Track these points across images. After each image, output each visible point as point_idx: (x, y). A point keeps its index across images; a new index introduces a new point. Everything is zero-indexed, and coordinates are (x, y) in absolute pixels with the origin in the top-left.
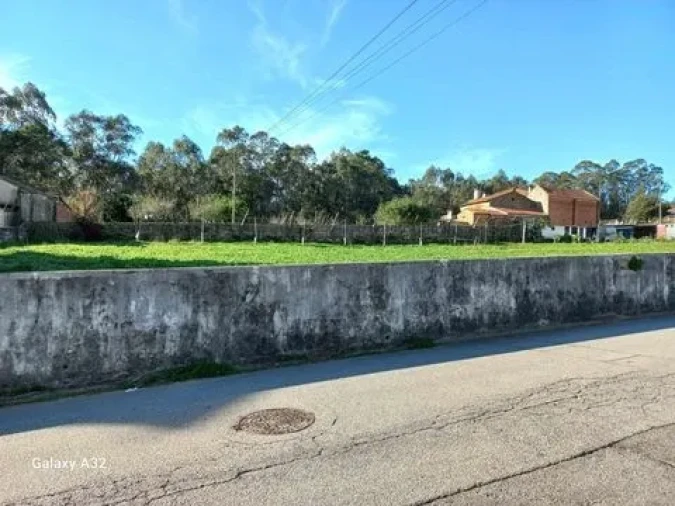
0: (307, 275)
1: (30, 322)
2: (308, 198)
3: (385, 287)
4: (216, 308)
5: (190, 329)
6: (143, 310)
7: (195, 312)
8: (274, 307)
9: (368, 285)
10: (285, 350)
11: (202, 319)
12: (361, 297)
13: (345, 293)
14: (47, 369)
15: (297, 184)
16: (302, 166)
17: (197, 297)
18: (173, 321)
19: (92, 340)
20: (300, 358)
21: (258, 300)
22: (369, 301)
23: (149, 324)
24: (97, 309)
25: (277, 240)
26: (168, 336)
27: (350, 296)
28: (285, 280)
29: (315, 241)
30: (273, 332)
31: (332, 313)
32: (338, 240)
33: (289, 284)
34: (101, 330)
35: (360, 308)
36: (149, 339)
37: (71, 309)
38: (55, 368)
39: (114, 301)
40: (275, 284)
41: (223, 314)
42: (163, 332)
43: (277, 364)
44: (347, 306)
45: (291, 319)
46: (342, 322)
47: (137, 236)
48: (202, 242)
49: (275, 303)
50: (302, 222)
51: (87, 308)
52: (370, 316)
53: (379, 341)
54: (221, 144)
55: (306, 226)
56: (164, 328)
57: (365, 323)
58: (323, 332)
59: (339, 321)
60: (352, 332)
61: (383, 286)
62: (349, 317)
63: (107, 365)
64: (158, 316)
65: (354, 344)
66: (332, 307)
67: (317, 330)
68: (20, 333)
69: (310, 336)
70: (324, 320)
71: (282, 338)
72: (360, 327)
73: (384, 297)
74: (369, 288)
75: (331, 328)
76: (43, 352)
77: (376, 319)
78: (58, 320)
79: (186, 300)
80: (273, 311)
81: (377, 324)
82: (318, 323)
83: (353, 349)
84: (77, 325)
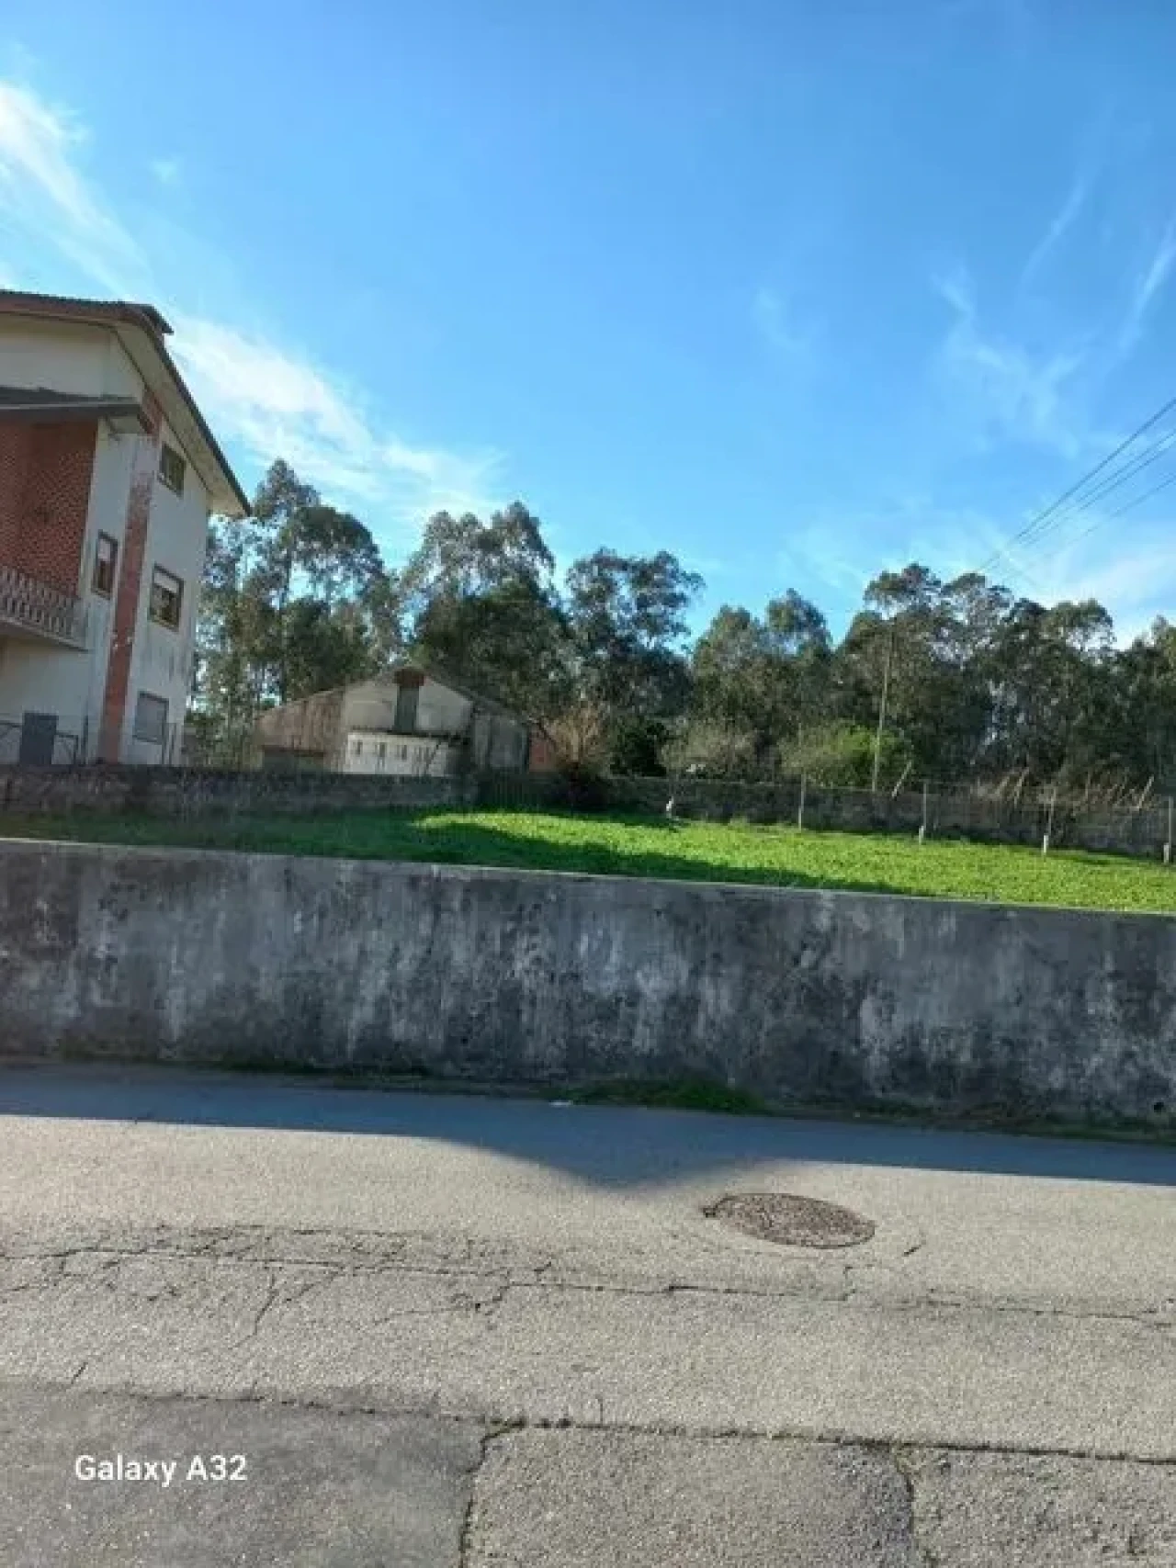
0: (949, 925)
1: (420, 951)
2: (1086, 733)
3: (1161, 979)
4: (737, 970)
5: (683, 1006)
6: (599, 956)
7: (695, 972)
8: (862, 987)
9: (1109, 967)
10: (883, 1090)
11: (707, 991)
12: (1088, 995)
13: (1046, 978)
14: (437, 1038)
15: (1055, 702)
16: (1072, 657)
17: (702, 942)
18: (652, 984)
19: (511, 998)
20: (913, 1112)
21: (828, 966)
22: (1109, 1008)
23: (608, 985)
24: (523, 942)
25: (977, 836)
26: (641, 1012)
27: (1059, 990)
28: (893, 928)
29: (1082, 845)
30: (857, 1042)
31: (1006, 1020)
32: (1149, 848)
33: (901, 940)
34: (527, 983)
35: (1083, 1020)
36: (608, 1013)
37: (482, 937)
38: (450, 1040)
39: (553, 931)
40: (869, 936)
41: (748, 986)
42: (632, 1004)
43: (857, 1115)
44: (1049, 1011)
45: (900, 1020)
46: (1032, 1050)
47: (669, 807)
48: (800, 829)
49: (867, 977)
50: (1049, 798)
51: (509, 938)
52: (1112, 1045)
53: (1130, 1111)
54: (873, 606)
55: (1058, 808)
56: (634, 997)
57: (1096, 1060)
58: (979, 1064)
59: (1024, 1045)
60: (1057, 1078)
61: (1153, 975)
62: (1051, 1039)
63: (530, 1050)
64: (625, 972)
65: (1060, 1109)
66: (1007, 1005)
67: (965, 1058)
68: (405, 966)
69: (947, 1068)
70: (983, 1036)
71: (875, 1060)
72: (1079, 1070)
73: (1156, 1005)
74: (1115, 976)
75: (1001, 1056)
76: (434, 1007)
77: (1129, 1055)
78: (460, 953)
79: (679, 946)
80: (860, 996)
81: (1130, 1068)
82: (969, 1041)
83: (1053, 1118)
84: (490, 969)
